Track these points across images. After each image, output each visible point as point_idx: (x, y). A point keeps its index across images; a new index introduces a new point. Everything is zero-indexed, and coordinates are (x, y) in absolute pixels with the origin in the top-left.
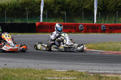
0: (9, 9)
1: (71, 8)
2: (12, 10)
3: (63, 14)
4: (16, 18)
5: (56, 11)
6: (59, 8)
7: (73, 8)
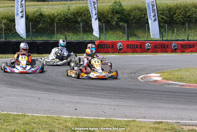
0: (59, 20)
1: (131, 18)
2: (62, 22)
3: (122, 26)
4: (66, 31)
5: (114, 22)
6: (117, 19)
7: (134, 18)
